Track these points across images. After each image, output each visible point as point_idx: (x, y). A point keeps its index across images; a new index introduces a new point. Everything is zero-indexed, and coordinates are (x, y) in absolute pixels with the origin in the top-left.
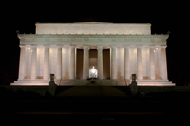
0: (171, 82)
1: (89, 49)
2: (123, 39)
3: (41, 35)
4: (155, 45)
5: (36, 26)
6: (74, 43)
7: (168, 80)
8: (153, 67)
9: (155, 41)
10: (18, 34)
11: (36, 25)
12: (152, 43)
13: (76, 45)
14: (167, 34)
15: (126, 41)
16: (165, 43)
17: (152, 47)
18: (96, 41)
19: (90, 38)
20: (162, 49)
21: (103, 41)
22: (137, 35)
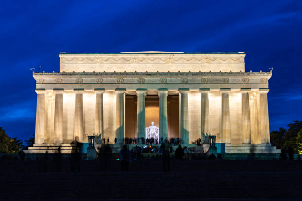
0: (276, 147)
1: (145, 94)
3: (70, 74)
4: (250, 89)
6: (121, 86)
7: (271, 145)
8: (246, 123)
9: (250, 82)
11: (60, 56)
12: (245, 86)
13: (125, 89)
14: (269, 71)
15: (204, 82)
16: (267, 86)
17: (245, 92)
18: (158, 82)
19: (147, 78)
20: (261, 95)
21: (168, 82)
22: (220, 73)
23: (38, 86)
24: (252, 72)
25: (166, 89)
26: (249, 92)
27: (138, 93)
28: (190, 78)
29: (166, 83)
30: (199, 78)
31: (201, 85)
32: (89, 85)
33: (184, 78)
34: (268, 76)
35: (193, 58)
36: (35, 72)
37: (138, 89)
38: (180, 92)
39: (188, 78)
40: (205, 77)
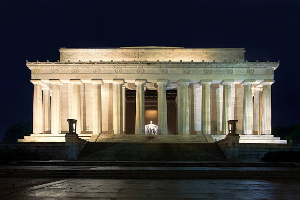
0: (279, 138)
1: (145, 89)
2: (202, 69)
3: (65, 63)
4: (255, 80)
5: (59, 53)
6: (119, 76)
7: (273, 135)
9: (255, 73)
11: (60, 51)
13: (123, 80)
17: (249, 83)
19: (146, 68)
21: (169, 72)
22: (225, 63)
23: (33, 76)
26: (253, 83)
27: (137, 83)
29: (167, 74)
31: (203, 75)
32: (86, 75)
35: (194, 53)
37: (136, 80)
39: (190, 69)
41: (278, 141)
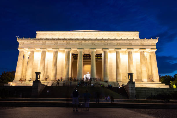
0: (164, 84)
1: (83, 53)
3: (39, 39)
6: (68, 47)
7: (160, 82)
8: (144, 69)
9: (145, 45)
10: (18, 38)
12: (142, 47)
13: (71, 48)
14: (156, 38)
15: (117, 44)
16: (155, 47)
17: (142, 50)
18: (90, 45)
19: (83, 42)
20: (152, 52)
21: (96, 44)
22: (127, 39)
23: (20, 46)
24: (146, 39)
25: (95, 49)
26: (144, 50)
27: (78, 50)
28: (109, 42)
29: (95, 45)
30: (114, 42)
31: (115, 46)
32: (50, 46)
33: (106, 42)
34: (156, 41)
36: (19, 38)
37: (78, 49)
38: (103, 51)
39: (108, 42)
40: (118, 42)
41: (163, 86)
